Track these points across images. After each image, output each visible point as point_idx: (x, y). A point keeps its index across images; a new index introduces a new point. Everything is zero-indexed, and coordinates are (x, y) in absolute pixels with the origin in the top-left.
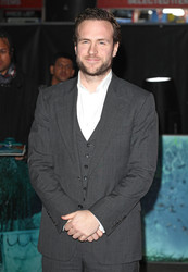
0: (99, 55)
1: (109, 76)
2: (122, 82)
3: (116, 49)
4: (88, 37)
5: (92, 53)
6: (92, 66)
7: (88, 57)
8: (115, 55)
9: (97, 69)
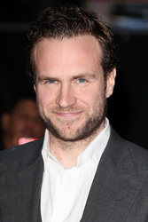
9: (78, 131)
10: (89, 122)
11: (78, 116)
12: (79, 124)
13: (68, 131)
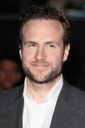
0: (48, 59)
1: (59, 83)
2: (75, 91)
3: (67, 52)
4: (34, 40)
5: (39, 58)
6: (41, 73)
7: (36, 63)
8: (65, 59)
9: (46, 77)
10: (52, 72)
11: (46, 68)
12: (47, 72)
13: (39, 76)
